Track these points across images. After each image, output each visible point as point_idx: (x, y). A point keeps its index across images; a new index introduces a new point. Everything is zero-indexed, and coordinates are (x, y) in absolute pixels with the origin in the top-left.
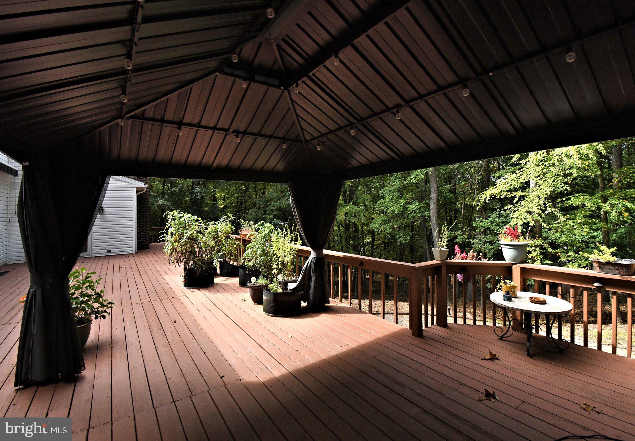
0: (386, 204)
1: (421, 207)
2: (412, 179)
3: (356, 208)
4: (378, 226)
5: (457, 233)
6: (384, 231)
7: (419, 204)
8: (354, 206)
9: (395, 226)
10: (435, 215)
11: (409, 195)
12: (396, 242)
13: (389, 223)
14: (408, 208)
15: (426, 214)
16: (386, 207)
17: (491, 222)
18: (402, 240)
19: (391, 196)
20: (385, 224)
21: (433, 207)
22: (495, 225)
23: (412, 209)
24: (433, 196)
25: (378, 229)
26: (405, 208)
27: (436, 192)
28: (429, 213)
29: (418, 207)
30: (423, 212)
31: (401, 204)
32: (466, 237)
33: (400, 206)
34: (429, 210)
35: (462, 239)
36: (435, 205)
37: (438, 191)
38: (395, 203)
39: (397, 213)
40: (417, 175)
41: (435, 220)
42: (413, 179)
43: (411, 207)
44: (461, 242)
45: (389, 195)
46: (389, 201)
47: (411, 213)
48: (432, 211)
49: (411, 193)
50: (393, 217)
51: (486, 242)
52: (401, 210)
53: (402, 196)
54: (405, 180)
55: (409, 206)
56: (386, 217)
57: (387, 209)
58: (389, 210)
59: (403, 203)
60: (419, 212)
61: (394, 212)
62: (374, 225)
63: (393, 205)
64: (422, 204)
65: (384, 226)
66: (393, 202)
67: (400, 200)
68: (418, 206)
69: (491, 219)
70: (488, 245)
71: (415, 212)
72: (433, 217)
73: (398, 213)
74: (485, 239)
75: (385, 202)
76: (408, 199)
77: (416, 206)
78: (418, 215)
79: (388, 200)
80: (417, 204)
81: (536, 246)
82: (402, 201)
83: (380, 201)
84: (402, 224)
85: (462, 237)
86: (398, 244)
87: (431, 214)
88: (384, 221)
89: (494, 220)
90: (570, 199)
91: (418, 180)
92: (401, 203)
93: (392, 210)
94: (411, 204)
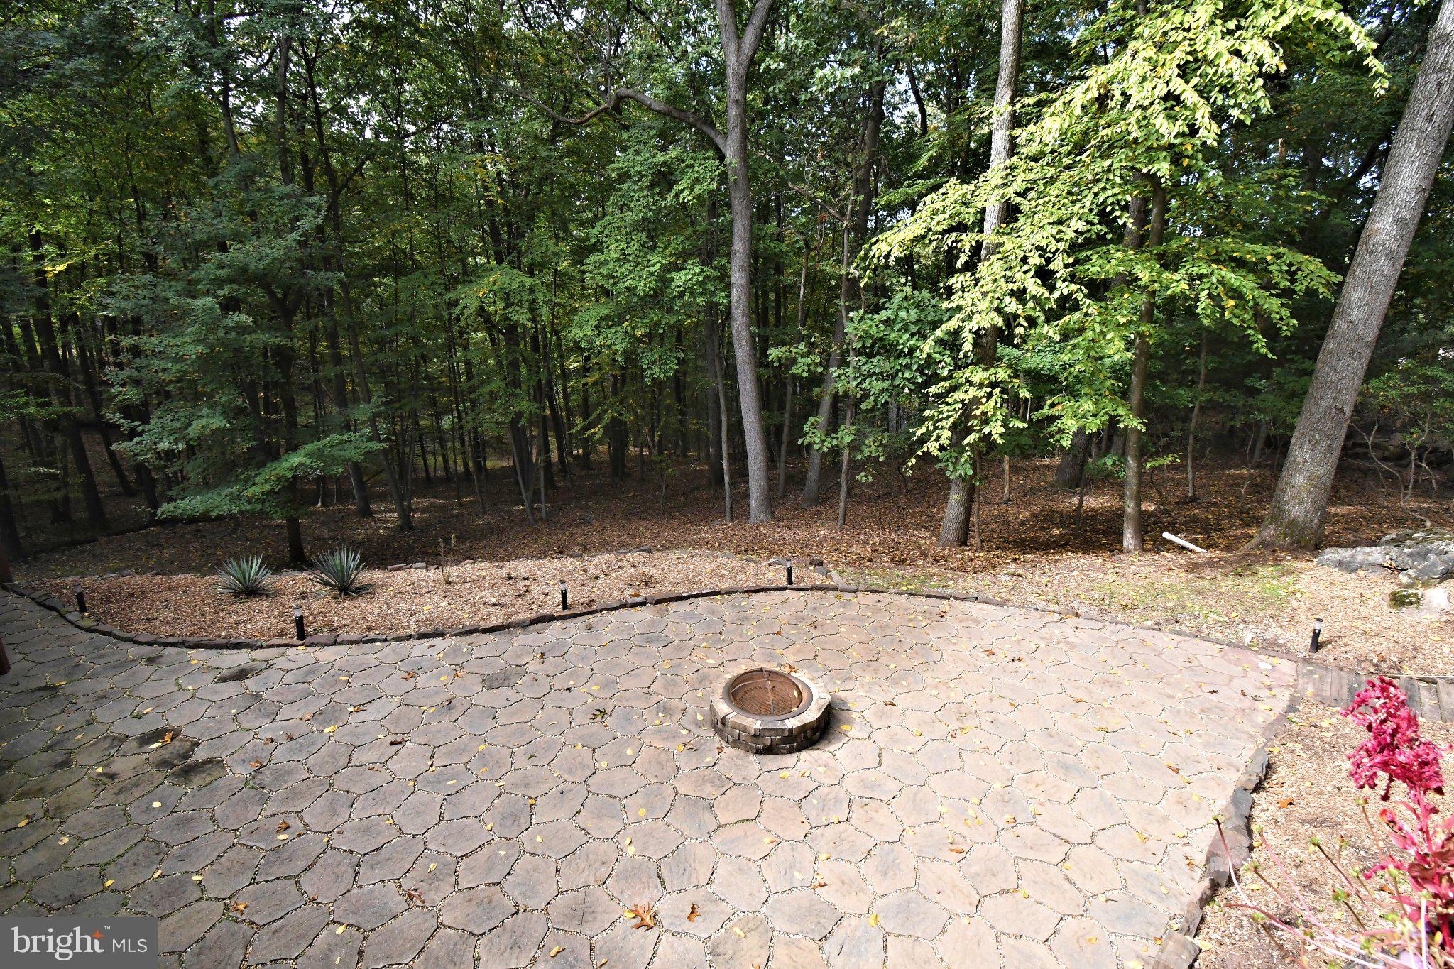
0: (611, 266)
1: (707, 278)
2: (682, 191)
3: (522, 279)
4: (588, 332)
5: (794, 351)
6: (609, 346)
7: (702, 271)
8: (516, 271)
9: (639, 333)
10: (743, 301)
11: (676, 242)
12: (643, 377)
13: (620, 324)
14: (672, 280)
15: (720, 298)
16: (610, 276)
17: (888, 323)
18: (656, 373)
19: (623, 245)
20: (610, 327)
21: (738, 277)
22: (899, 331)
23: (684, 283)
24: (739, 246)
25: (590, 342)
26: (664, 282)
27: (747, 235)
28: (728, 296)
29: (700, 278)
30: (713, 294)
31: (653, 269)
32: (818, 360)
33: (652, 274)
34: (728, 287)
35: (808, 365)
36: (744, 274)
37: (751, 232)
38: (638, 263)
39: (642, 294)
40: (697, 181)
41: (744, 315)
42: (687, 192)
43: (680, 278)
44: (805, 375)
45: (617, 241)
46: (617, 260)
47: (681, 295)
48: (735, 292)
49: (680, 238)
50: (630, 308)
51: (871, 375)
52: (653, 285)
53: (655, 246)
54: (662, 196)
55: (676, 275)
56: (612, 305)
57: (614, 284)
58: (620, 286)
59: (658, 266)
60: (701, 294)
61: (631, 290)
62: (578, 330)
63: (631, 272)
64: (709, 271)
65: (608, 331)
66: (629, 261)
67: (650, 257)
68: (699, 274)
69: (884, 315)
70: (874, 382)
71: (692, 293)
72: (738, 305)
73: (647, 295)
74: (868, 366)
75: (606, 262)
76: (671, 255)
77: (694, 275)
78: (699, 300)
79: (617, 255)
80: (698, 270)
81: (993, 385)
82: (656, 261)
83: (591, 259)
84: (657, 324)
85: (808, 360)
86: (648, 381)
87: (734, 298)
88: (607, 317)
89: (896, 316)
90: (1088, 259)
91: (700, 195)
92: (654, 265)
93: (627, 284)
94: (683, 269)
